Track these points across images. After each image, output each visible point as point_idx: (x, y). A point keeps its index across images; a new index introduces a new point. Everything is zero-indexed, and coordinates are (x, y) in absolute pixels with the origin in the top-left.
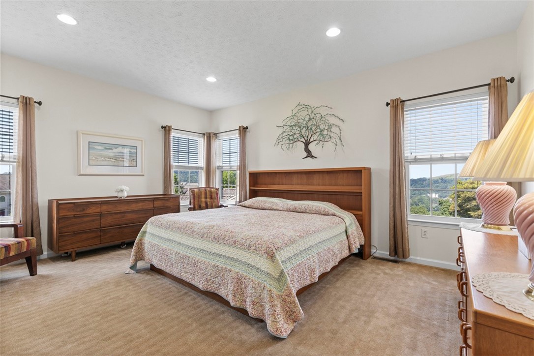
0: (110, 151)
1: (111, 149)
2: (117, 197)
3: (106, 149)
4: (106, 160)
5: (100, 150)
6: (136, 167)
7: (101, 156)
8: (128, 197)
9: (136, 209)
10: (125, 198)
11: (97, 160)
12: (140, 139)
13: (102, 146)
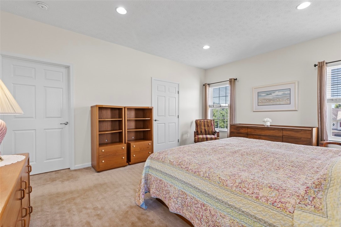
0: (270, 95)
1: (271, 94)
2: (263, 125)
3: (267, 94)
4: (267, 102)
5: (264, 96)
6: (290, 104)
7: (265, 99)
8: (270, 126)
9: (269, 134)
10: (269, 127)
11: (263, 102)
12: (294, 82)
13: (265, 93)
